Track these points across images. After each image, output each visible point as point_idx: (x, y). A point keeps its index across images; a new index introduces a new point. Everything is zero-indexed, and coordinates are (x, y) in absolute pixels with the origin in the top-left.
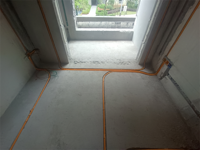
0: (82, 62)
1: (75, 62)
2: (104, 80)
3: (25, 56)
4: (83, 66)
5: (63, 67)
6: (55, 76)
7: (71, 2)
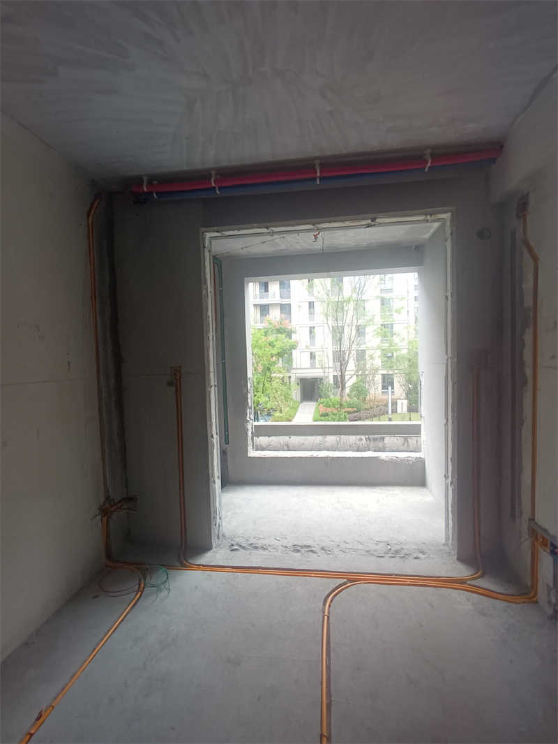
0: (256, 548)
1: (232, 545)
2: (329, 613)
3: (98, 511)
4: (256, 559)
5: (190, 561)
6: (158, 588)
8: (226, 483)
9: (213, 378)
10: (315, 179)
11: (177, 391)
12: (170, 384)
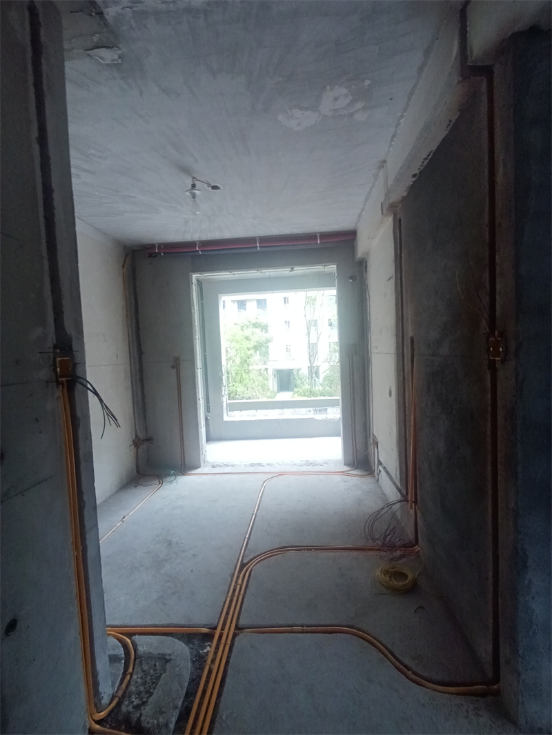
0: (228, 466)
1: (213, 465)
3: (132, 443)
5: (187, 472)
6: (171, 482)
7: (220, 375)
8: (209, 439)
9: (199, 363)
10: (257, 247)
11: (177, 372)
12: (173, 367)
